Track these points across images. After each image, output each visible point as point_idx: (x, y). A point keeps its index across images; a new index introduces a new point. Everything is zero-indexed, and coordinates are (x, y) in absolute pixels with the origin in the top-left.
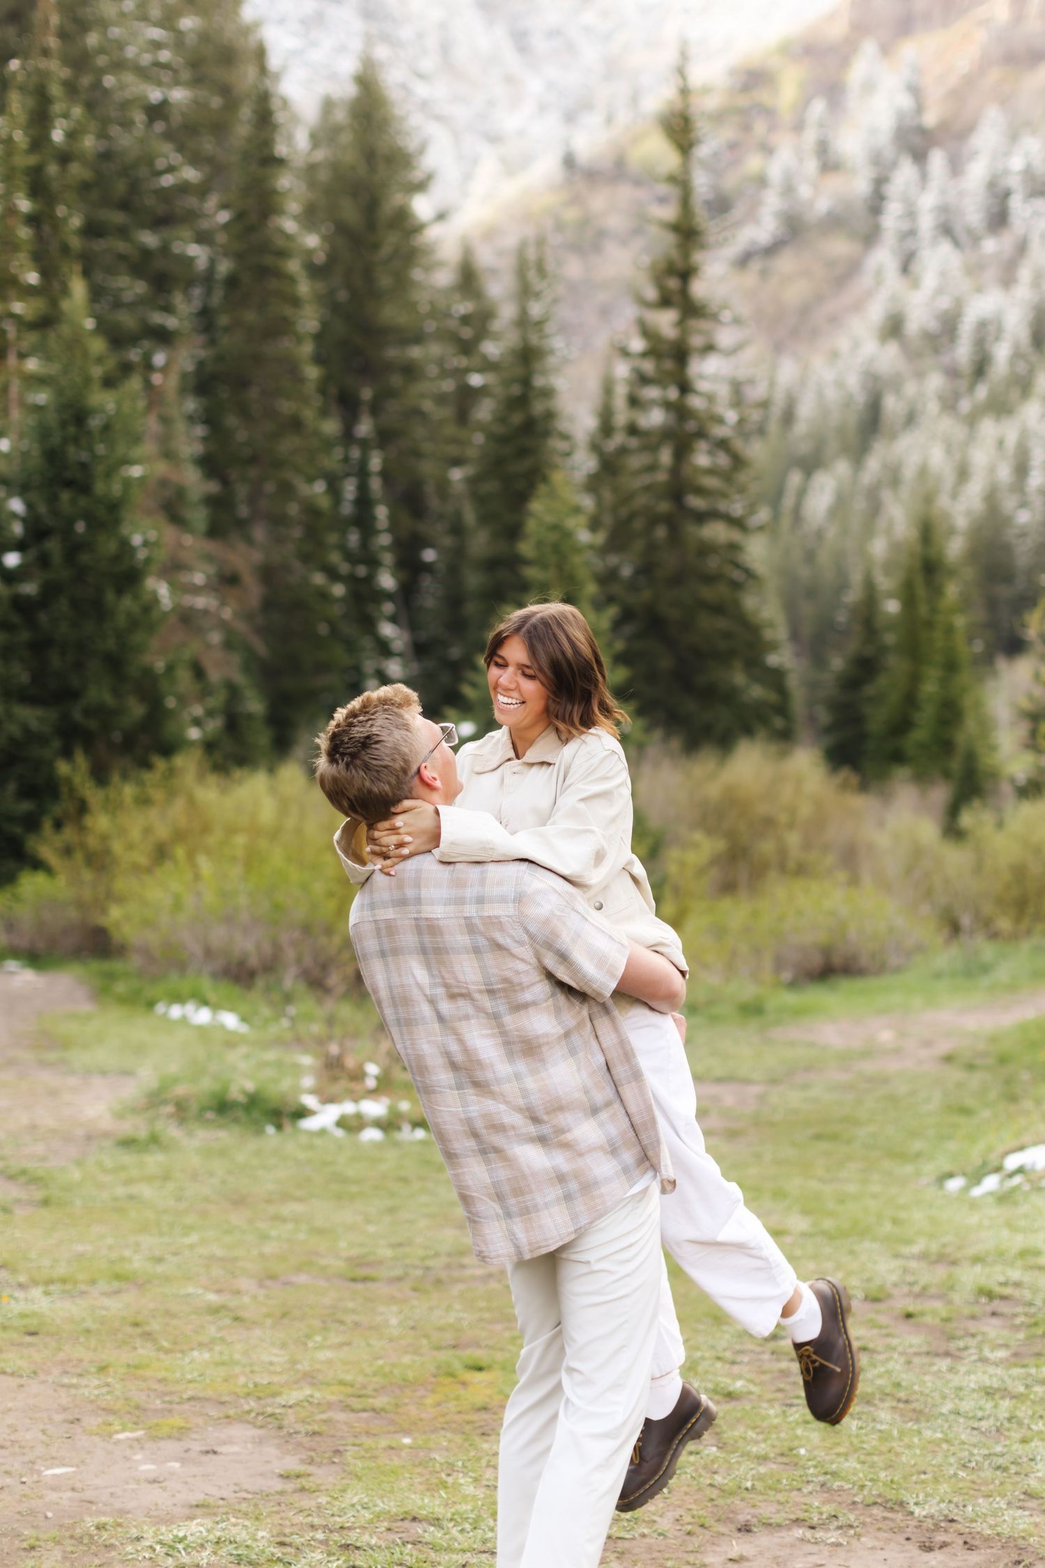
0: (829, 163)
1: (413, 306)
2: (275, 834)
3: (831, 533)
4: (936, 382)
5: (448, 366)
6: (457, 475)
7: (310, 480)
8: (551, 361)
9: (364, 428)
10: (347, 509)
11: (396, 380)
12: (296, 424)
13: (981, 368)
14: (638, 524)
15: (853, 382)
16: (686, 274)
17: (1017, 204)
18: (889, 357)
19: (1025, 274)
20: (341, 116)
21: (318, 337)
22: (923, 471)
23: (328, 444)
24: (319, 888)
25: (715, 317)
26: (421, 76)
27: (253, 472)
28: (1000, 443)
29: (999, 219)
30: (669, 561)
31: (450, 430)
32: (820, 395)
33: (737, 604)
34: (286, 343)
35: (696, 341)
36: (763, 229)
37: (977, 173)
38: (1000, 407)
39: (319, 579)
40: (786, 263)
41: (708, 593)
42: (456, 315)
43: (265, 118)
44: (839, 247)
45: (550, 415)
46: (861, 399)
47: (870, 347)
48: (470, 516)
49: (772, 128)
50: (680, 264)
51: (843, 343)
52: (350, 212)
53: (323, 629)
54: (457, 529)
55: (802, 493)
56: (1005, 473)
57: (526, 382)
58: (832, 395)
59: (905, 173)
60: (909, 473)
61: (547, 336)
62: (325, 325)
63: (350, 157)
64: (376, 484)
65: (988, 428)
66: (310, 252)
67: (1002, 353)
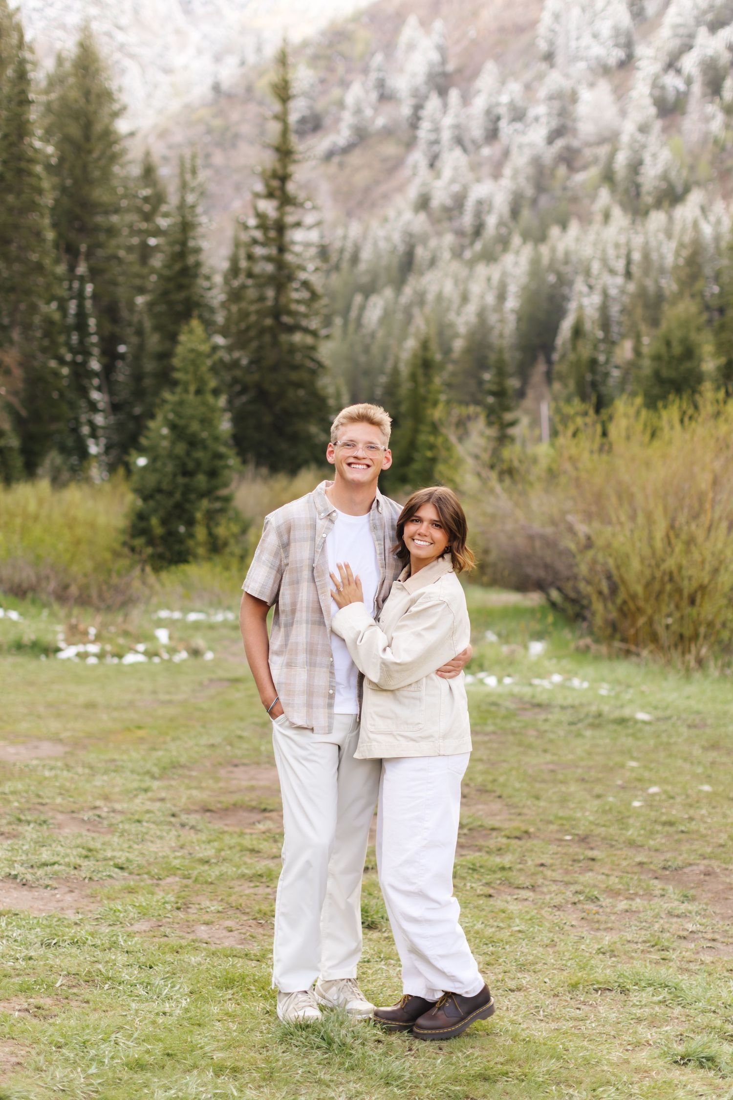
0: (385, 96)
1: (113, 190)
2: (36, 518)
3: (380, 334)
4: (449, 239)
5: (135, 228)
6: (140, 300)
7: (48, 303)
8: (200, 230)
9: (82, 269)
10: (71, 320)
11: (102, 237)
12: (39, 268)
13: (478, 230)
14: (252, 333)
15: (397, 237)
16: (284, 178)
17: (503, 124)
18: (419, 222)
19: (507, 171)
20: (68, 66)
21: (53, 209)
22: (439, 297)
23: (60, 280)
24: (61, 546)
25: (301, 205)
26: (120, 28)
27: (12, 297)
28: (489, 279)
29: (493, 134)
30: (271, 357)
31: (136, 268)
32: (375, 244)
33: (312, 383)
34: (34, 216)
35: (290, 219)
36: (342, 136)
37: (479, 104)
38: (489, 257)
39: (53, 364)
40: (355, 159)
41: (294, 376)
42: (141, 196)
43: (22, 76)
44: (390, 149)
45: (198, 265)
46: (401, 248)
47: (408, 215)
48: (148, 324)
49: (349, 71)
50: (280, 172)
51: (391, 213)
52: (74, 130)
53: (55, 395)
54: (140, 332)
55: (362, 308)
56: (490, 299)
57: (184, 243)
58: (382, 245)
59: (433, 103)
60: (430, 297)
61: (197, 216)
62: (57, 201)
63: (74, 94)
64: (88, 304)
65: (481, 270)
66: (48, 157)
67: (491, 221)
